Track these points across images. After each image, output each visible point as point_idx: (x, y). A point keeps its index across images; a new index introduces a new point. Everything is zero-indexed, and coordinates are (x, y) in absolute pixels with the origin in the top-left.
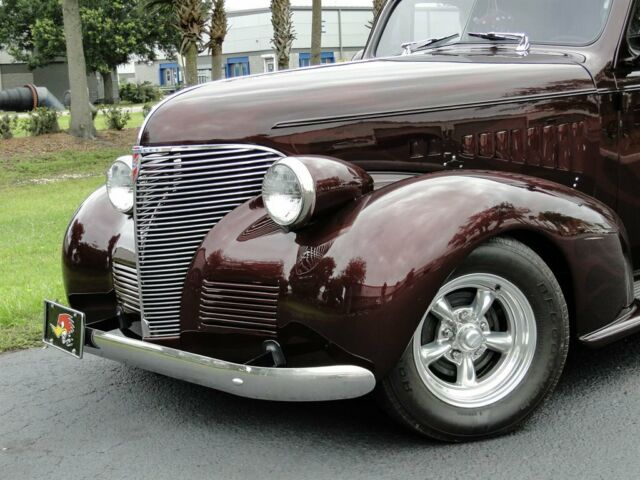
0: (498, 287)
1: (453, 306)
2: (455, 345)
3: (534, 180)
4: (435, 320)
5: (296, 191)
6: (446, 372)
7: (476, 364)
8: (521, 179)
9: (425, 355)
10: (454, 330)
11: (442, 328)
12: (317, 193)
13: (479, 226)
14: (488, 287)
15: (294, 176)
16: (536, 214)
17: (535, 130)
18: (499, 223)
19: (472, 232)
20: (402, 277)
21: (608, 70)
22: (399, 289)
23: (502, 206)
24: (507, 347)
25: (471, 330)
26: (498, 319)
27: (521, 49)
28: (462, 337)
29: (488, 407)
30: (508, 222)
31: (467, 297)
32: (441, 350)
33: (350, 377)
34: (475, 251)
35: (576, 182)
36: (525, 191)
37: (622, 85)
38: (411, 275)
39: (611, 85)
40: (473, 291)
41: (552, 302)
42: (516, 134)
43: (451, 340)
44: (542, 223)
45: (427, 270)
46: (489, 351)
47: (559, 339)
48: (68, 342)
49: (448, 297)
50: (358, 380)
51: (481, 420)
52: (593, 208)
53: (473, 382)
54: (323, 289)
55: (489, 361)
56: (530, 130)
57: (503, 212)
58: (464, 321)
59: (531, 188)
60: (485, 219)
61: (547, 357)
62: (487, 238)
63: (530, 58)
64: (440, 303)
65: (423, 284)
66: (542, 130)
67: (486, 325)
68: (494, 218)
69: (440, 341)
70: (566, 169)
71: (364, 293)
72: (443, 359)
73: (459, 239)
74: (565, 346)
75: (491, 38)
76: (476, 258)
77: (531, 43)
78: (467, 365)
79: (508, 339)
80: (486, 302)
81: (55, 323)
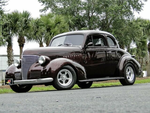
0: (67, 71)
4: (60, 75)
5: (43, 60)
6: (61, 82)
7: (65, 81)
9: (59, 79)
12: (46, 60)
15: (43, 58)
21: (83, 48)
26: (68, 76)
27: (71, 46)
28: (63, 77)
31: (63, 73)
32: (61, 79)
34: (64, 67)
37: (85, 50)
39: (83, 50)
47: (75, 78)
49: (61, 72)
51: (66, 87)
53: (65, 83)
54: (46, 73)
55: (67, 81)
61: (74, 80)
67: (66, 76)
69: (61, 78)
73: (61, 66)
75: (67, 44)
77: (73, 45)
78: (64, 81)
79: (69, 79)
80: (66, 74)
81: (7, 82)
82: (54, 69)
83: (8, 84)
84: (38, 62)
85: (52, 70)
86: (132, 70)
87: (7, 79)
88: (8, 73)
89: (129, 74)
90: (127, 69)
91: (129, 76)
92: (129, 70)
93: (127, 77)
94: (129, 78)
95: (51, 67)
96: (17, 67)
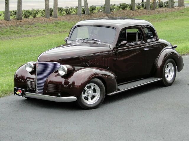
0: (95, 86)
1: (88, 89)
2: (88, 94)
3: (101, 68)
4: (85, 91)
5: (64, 70)
6: (86, 99)
7: (91, 98)
8: (98, 69)
9: (83, 96)
10: (88, 92)
11: (86, 92)
12: (68, 71)
13: (92, 76)
14: (93, 85)
15: (64, 68)
16: (101, 74)
18: (95, 76)
19: (91, 77)
20: (80, 84)
21: (114, 48)
22: (80, 86)
23: (95, 73)
24: (96, 95)
25: (90, 92)
26: (94, 91)
27: (99, 43)
28: (89, 93)
29: (93, 104)
30: (96, 76)
31: (90, 87)
32: (86, 95)
33: (73, 98)
36: (99, 71)
37: (117, 51)
38: (82, 84)
39: (115, 51)
40: (91, 86)
41: (103, 88)
43: (87, 94)
44: (102, 76)
45: (84, 83)
46: (93, 96)
47: (104, 94)
48: (21, 95)
49: (87, 87)
50: (75, 99)
51: (92, 106)
52: (112, 73)
53: (90, 100)
55: (93, 97)
57: (96, 74)
58: (89, 91)
59: (100, 70)
60: (93, 75)
61: (102, 97)
62: (93, 78)
64: (86, 88)
65: (84, 85)
67: (93, 91)
68: (94, 75)
69: (86, 94)
71: (75, 86)
72: (86, 97)
73: (89, 78)
74: (105, 95)
76: (91, 81)
77: (101, 42)
78: (90, 98)
79: (96, 94)
80: (93, 88)
81: (17, 91)
82: (78, 84)
83: (18, 95)
84: (57, 72)
85: (76, 85)
86: (173, 68)
87: (16, 88)
88: (18, 77)
89: (168, 72)
90: (167, 66)
91: (168, 75)
92: (169, 67)
93: (166, 76)
94: (167, 76)
95: (75, 81)
96: (29, 72)
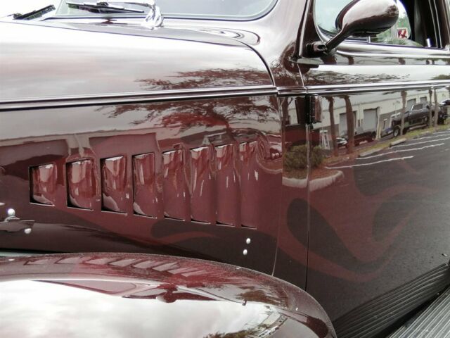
17: (176, 155)
35: (247, 246)
42: (143, 161)
56: (168, 156)
63: (161, 32)
66: (188, 153)
70: (231, 225)
